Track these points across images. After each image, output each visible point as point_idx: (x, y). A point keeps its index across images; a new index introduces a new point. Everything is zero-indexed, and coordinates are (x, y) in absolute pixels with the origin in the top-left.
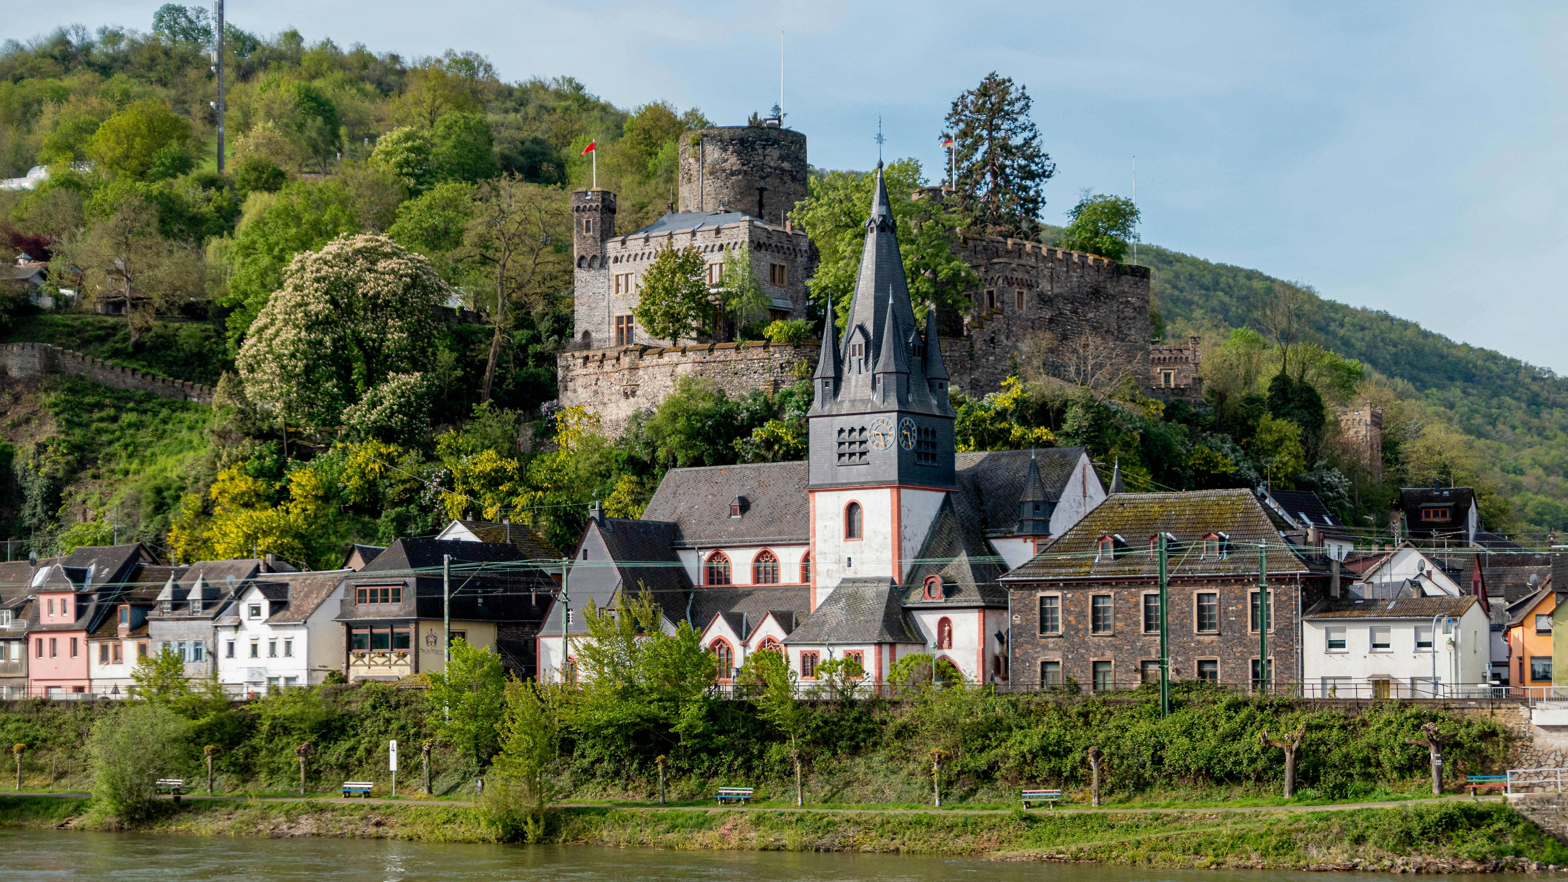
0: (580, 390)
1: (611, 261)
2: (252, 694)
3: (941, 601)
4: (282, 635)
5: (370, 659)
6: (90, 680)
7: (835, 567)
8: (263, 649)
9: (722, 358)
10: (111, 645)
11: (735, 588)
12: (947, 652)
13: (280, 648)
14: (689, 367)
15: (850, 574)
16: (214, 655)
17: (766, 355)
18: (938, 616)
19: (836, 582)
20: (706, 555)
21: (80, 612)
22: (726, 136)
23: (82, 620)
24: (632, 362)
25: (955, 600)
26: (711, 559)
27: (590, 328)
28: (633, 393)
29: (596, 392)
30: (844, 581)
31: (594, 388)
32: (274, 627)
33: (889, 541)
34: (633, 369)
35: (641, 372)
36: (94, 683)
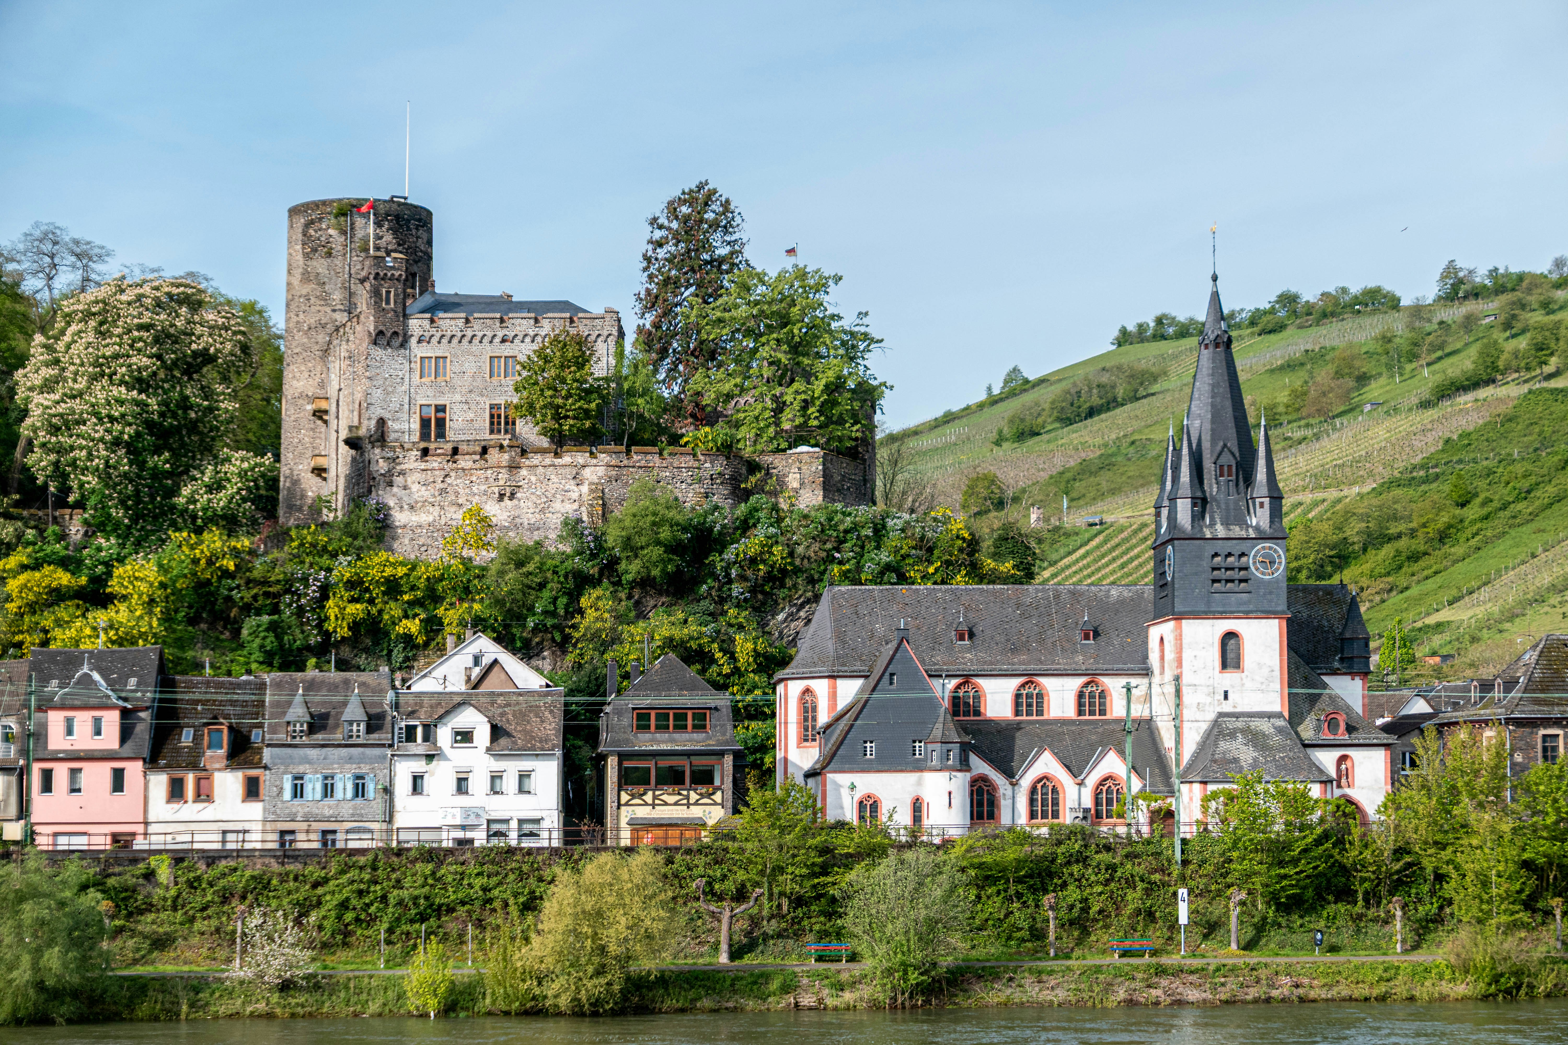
0: (415, 487)
1: (413, 341)
2: (461, 842)
3: (1345, 738)
4: (512, 768)
5: (655, 797)
6: (146, 823)
7: (1209, 700)
8: (479, 783)
9: (643, 463)
10: (190, 779)
11: (990, 721)
12: (1348, 791)
13: (510, 783)
14: (601, 471)
15: (1227, 707)
16: (388, 791)
17: (696, 464)
18: (1337, 753)
19: (1212, 716)
20: (952, 684)
21: (126, 734)
22: (382, 209)
23: (129, 745)
24: (512, 459)
25: (1360, 737)
26: (958, 687)
27: (386, 415)
28: (512, 496)
29: (443, 491)
30: (1221, 715)
31: (440, 485)
32: (498, 757)
33: (1277, 673)
34: (513, 467)
35: (524, 472)
36: (152, 829)
